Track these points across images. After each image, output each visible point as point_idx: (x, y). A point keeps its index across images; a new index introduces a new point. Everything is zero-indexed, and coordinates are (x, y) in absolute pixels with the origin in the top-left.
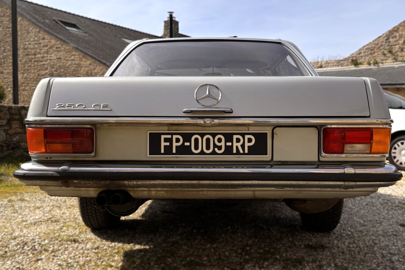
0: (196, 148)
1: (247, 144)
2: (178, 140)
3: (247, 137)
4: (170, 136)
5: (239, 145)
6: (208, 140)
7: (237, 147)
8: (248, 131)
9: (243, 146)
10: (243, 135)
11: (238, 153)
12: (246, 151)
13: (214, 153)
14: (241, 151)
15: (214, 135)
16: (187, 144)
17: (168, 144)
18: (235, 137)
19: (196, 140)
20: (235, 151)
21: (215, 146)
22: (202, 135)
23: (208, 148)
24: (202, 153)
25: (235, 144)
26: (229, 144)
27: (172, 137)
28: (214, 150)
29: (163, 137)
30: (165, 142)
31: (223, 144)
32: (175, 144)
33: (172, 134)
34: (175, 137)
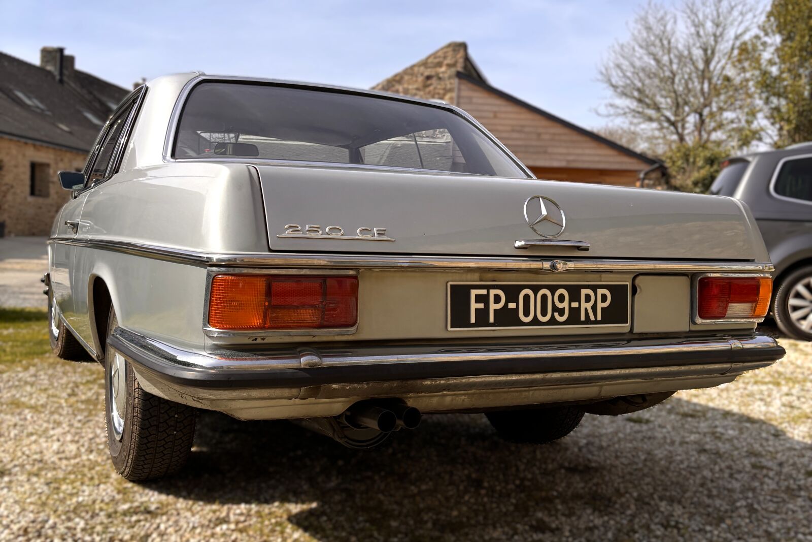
0: (526, 314)
1: (601, 305)
2: (497, 299)
3: (600, 292)
4: (484, 292)
5: (589, 306)
6: (544, 297)
7: (586, 309)
8: (601, 281)
9: (594, 308)
10: (594, 288)
11: (588, 321)
12: (599, 318)
13: (553, 321)
14: (592, 318)
15: (553, 289)
16: (512, 305)
17: (481, 306)
18: (584, 292)
19: (527, 297)
20: (583, 318)
21: (555, 309)
22: (536, 289)
23: (544, 313)
24: (535, 322)
25: (584, 305)
26: (575, 305)
27: (488, 292)
28: (553, 315)
29: (474, 292)
30: (477, 301)
31: (565, 305)
32: (493, 306)
33: (488, 288)
34: (493, 292)
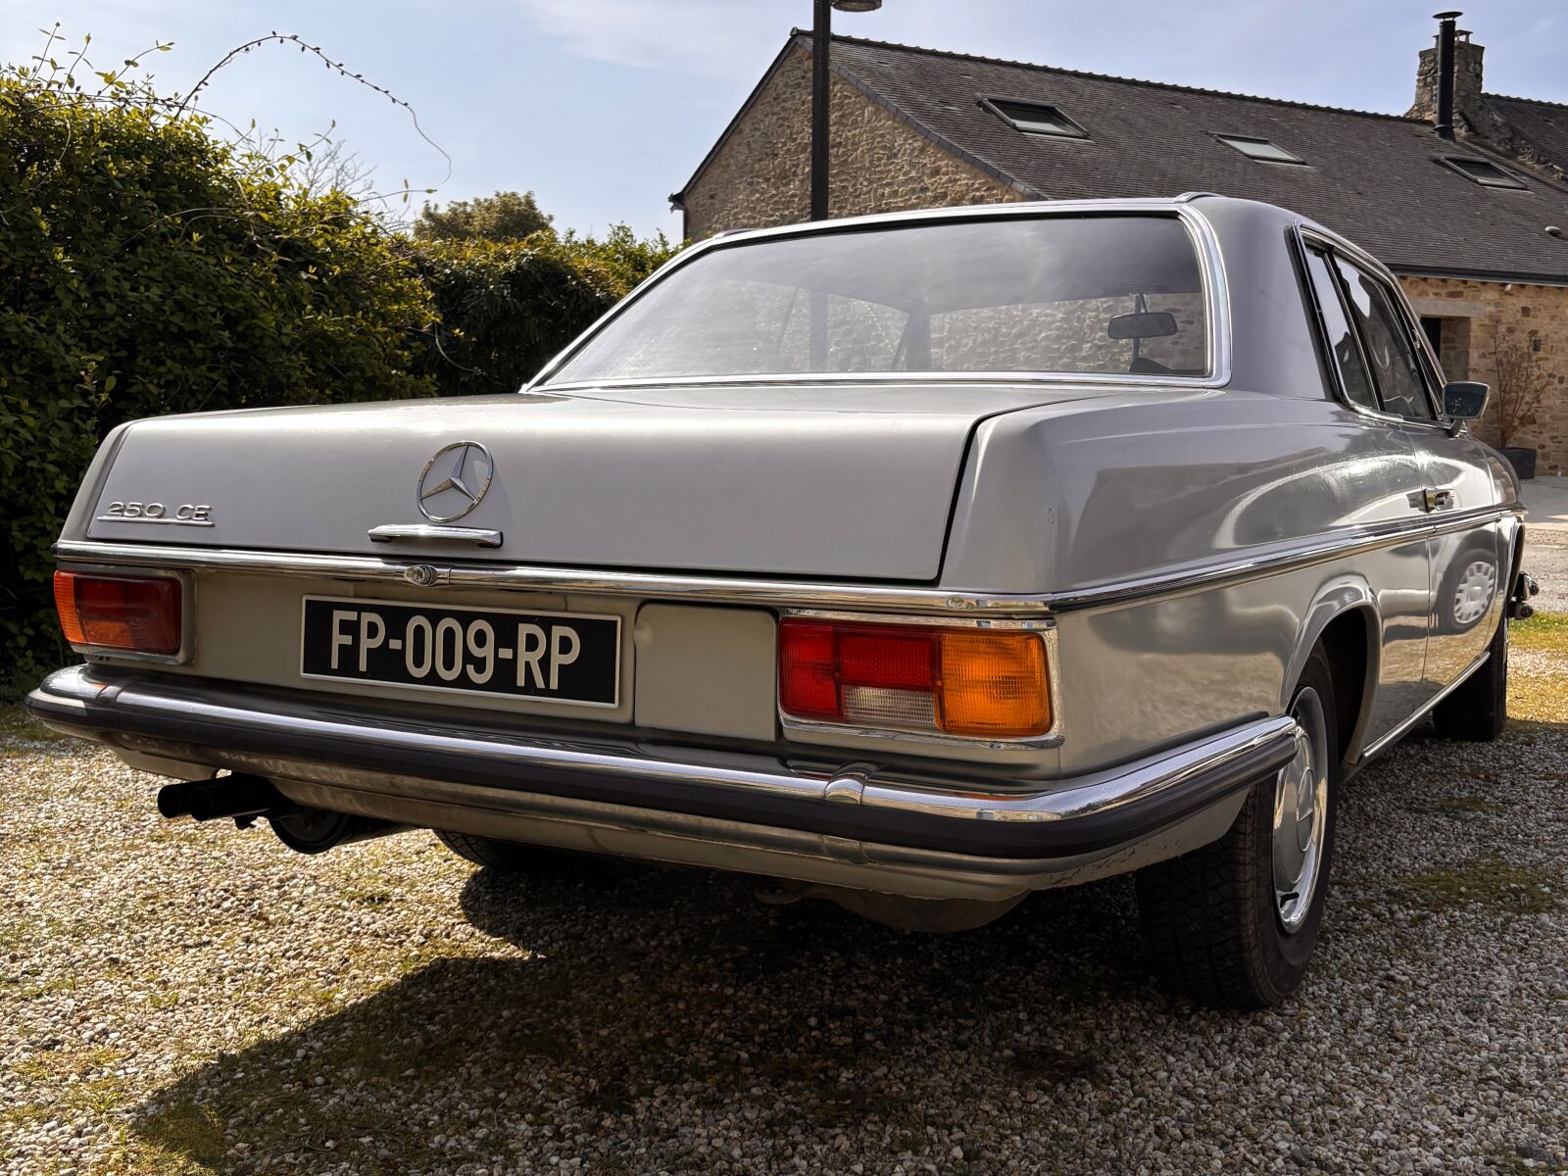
0: (419, 662)
1: (558, 659)
2: (373, 631)
3: (558, 632)
4: (352, 616)
5: (534, 658)
6: (449, 634)
7: (528, 664)
8: (566, 611)
9: (545, 663)
10: (546, 624)
11: (530, 688)
12: (554, 685)
13: (463, 681)
14: (540, 684)
15: (465, 619)
16: (395, 644)
17: (348, 640)
18: (524, 630)
19: (419, 630)
20: (521, 682)
21: (468, 657)
22: (435, 617)
23: (449, 664)
24: (433, 678)
25: (524, 656)
26: (506, 653)
27: (359, 617)
28: (464, 670)
29: (338, 616)
30: (342, 632)
31: (487, 652)
32: (367, 644)
33: (360, 609)
34: (367, 618)
